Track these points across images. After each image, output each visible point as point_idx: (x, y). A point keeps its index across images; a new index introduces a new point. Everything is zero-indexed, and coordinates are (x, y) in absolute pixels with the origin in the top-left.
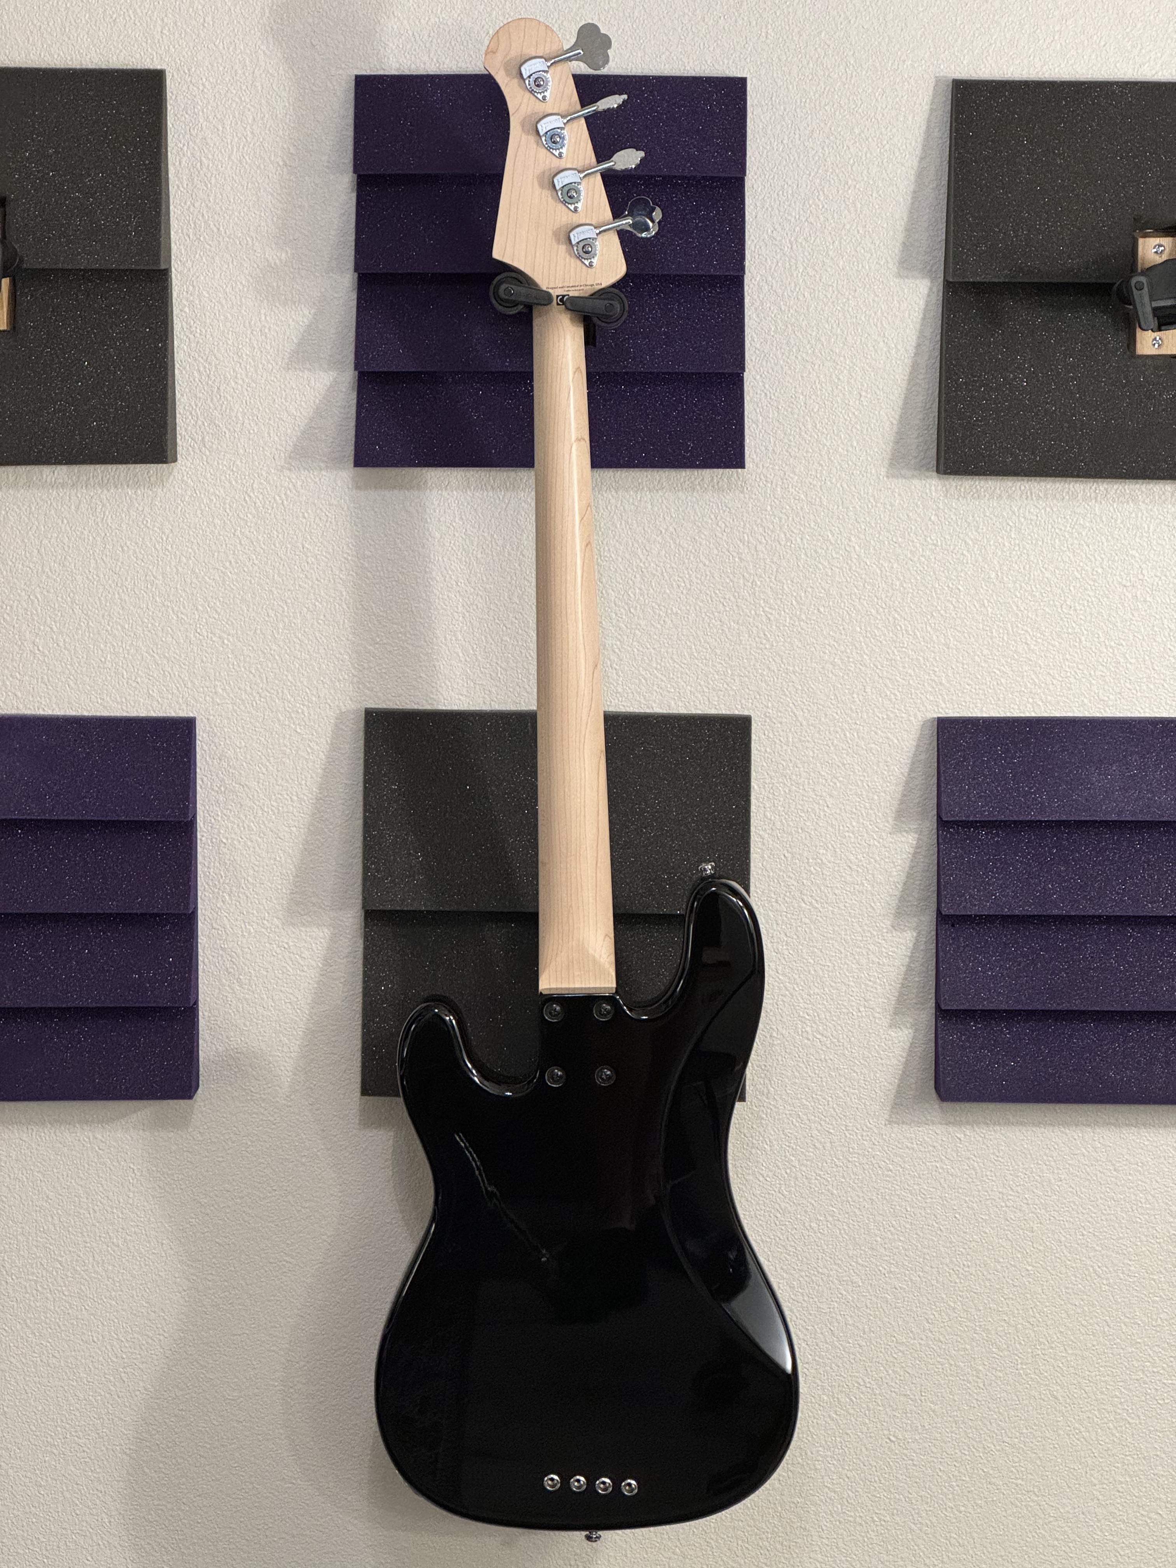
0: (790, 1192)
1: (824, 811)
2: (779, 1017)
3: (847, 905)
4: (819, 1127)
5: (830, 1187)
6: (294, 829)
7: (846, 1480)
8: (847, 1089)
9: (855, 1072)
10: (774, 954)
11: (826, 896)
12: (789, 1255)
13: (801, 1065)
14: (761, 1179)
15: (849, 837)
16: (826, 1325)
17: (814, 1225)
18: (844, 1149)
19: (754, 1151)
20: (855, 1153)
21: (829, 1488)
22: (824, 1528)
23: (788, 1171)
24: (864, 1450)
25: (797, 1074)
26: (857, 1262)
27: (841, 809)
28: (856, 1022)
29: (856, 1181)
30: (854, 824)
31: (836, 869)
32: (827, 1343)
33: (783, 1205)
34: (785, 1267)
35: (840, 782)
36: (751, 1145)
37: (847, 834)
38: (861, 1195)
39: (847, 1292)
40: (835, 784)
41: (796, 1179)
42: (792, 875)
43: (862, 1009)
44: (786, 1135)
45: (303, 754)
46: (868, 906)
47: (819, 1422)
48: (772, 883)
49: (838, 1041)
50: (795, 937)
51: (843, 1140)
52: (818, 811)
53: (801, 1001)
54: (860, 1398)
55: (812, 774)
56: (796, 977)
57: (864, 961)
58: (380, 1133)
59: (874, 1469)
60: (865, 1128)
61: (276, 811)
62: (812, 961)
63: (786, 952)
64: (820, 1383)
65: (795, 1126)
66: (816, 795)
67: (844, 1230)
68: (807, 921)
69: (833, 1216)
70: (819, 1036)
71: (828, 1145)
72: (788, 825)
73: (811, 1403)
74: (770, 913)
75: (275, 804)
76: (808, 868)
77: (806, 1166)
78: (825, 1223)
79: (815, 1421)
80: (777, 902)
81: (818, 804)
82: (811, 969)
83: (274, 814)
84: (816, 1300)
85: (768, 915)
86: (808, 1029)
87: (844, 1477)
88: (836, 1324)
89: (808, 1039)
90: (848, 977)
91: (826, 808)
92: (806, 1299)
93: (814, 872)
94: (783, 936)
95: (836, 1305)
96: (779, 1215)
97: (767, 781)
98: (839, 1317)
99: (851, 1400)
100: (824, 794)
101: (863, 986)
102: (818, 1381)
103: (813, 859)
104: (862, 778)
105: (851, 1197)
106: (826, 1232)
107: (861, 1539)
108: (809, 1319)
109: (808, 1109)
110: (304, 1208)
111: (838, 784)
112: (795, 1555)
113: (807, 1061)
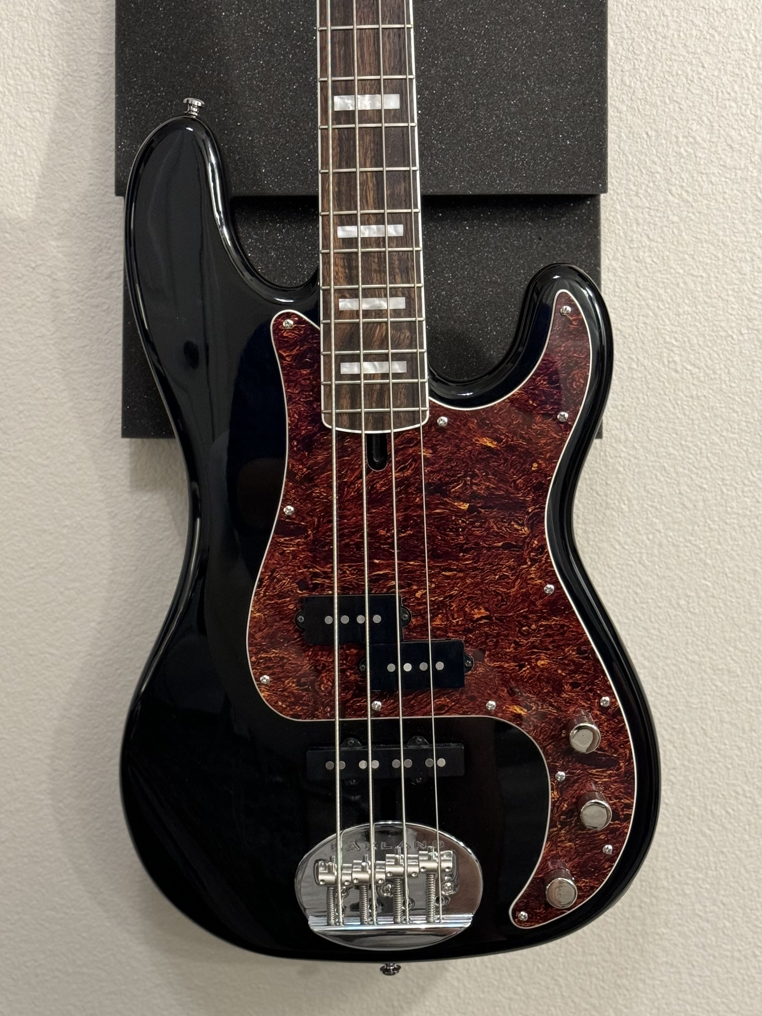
0: (653, 562)
1: (699, 73)
2: (639, 344)
3: (726, 196)
4: (689, 482)
5: (703, 556)
6: (37, 114)
7: (722, 907)
8: (725, 434)
9: (734, 411)
10: (634, 263)
11: (700, 186)
12: (652, 639)
13: (668, 404)
14: (617, 546)
15: (731, 107)
16: (697, 724)
17: (682, 602)
18: (721, 509)
19: (608, 512)
20: (734, 513)
21: (700, 917)
22: (695, 963)
23: (651, 537)
24: (743, 871)
25: (661, 415)
26: (735, 648)
27: (720, 70)
28: (737, 348)
29: (735, 548)
30: (736, 88)
31: (713, 149)
32: (698, 745)
33: (644, 579)
34: (646, 654)
35: (719, 33)
36: (604, 504)
37: (727, 103)
38: (741, 564)
39: (723, 682)
40: (713, 36)
41: (660, 545)
42: (656, 159)
43: (744, 331)
44: (648, 492)
45: (44, 15)
46: (754, 197)
47: (689, 838)
48: (631, 171)
49: (715, 373)
50: (660, 240)
51: (718, 498)
52: (690, 73)
53: (668, 322)
54: (739, 810)
55: (684, 25)
56: (661, 291)
57: (747, 269)
58: (155, 497)
59: (755, 894)
60: (746, 482)
61: (14, 92)
62: (681, 271)
63: (649, 260)
64: (689, 793)
65: (660, 481)
66: (688, 52)
67: (720, 608)
68: (676, 219)
69: (705, 592)
70: (689, 367)
71: (701, 503)
72: (652, 92)
73: (679, 816)
74: (629, 210)
75: (12, 82)
76: (676, 149)
77: (673, 530)
78: (696, 599)
79: (683, 837)
80: (637, 194)
81: (691, 63)
82: (680, 280)
83: (12, 95)
84: (685, 693)
85: (626, 214)
86: (677, 358)
87: (719, 903)
88: (709, 722)
89: (677, 371)
90: (727, 290)
91: (700, 70)
92: (672, 691)
93: (685, 154)
94: (645, 239)
95: (709, 699)
96: (639, 591)
97: (626, 36)
98: (713, 714)
99: (728, 812)
100: (699, 50)
101: (746, 302)
102: (687, 790)
103: (684, 137)
104: (748, 27)
105: (729, 568)
106: (697, 611)
107: (740, 977)
108: (676, 716)
109: (675, 459)
110: (67, 589)
111: (717, 38)
112: (660, 996)
113: (675, 399)
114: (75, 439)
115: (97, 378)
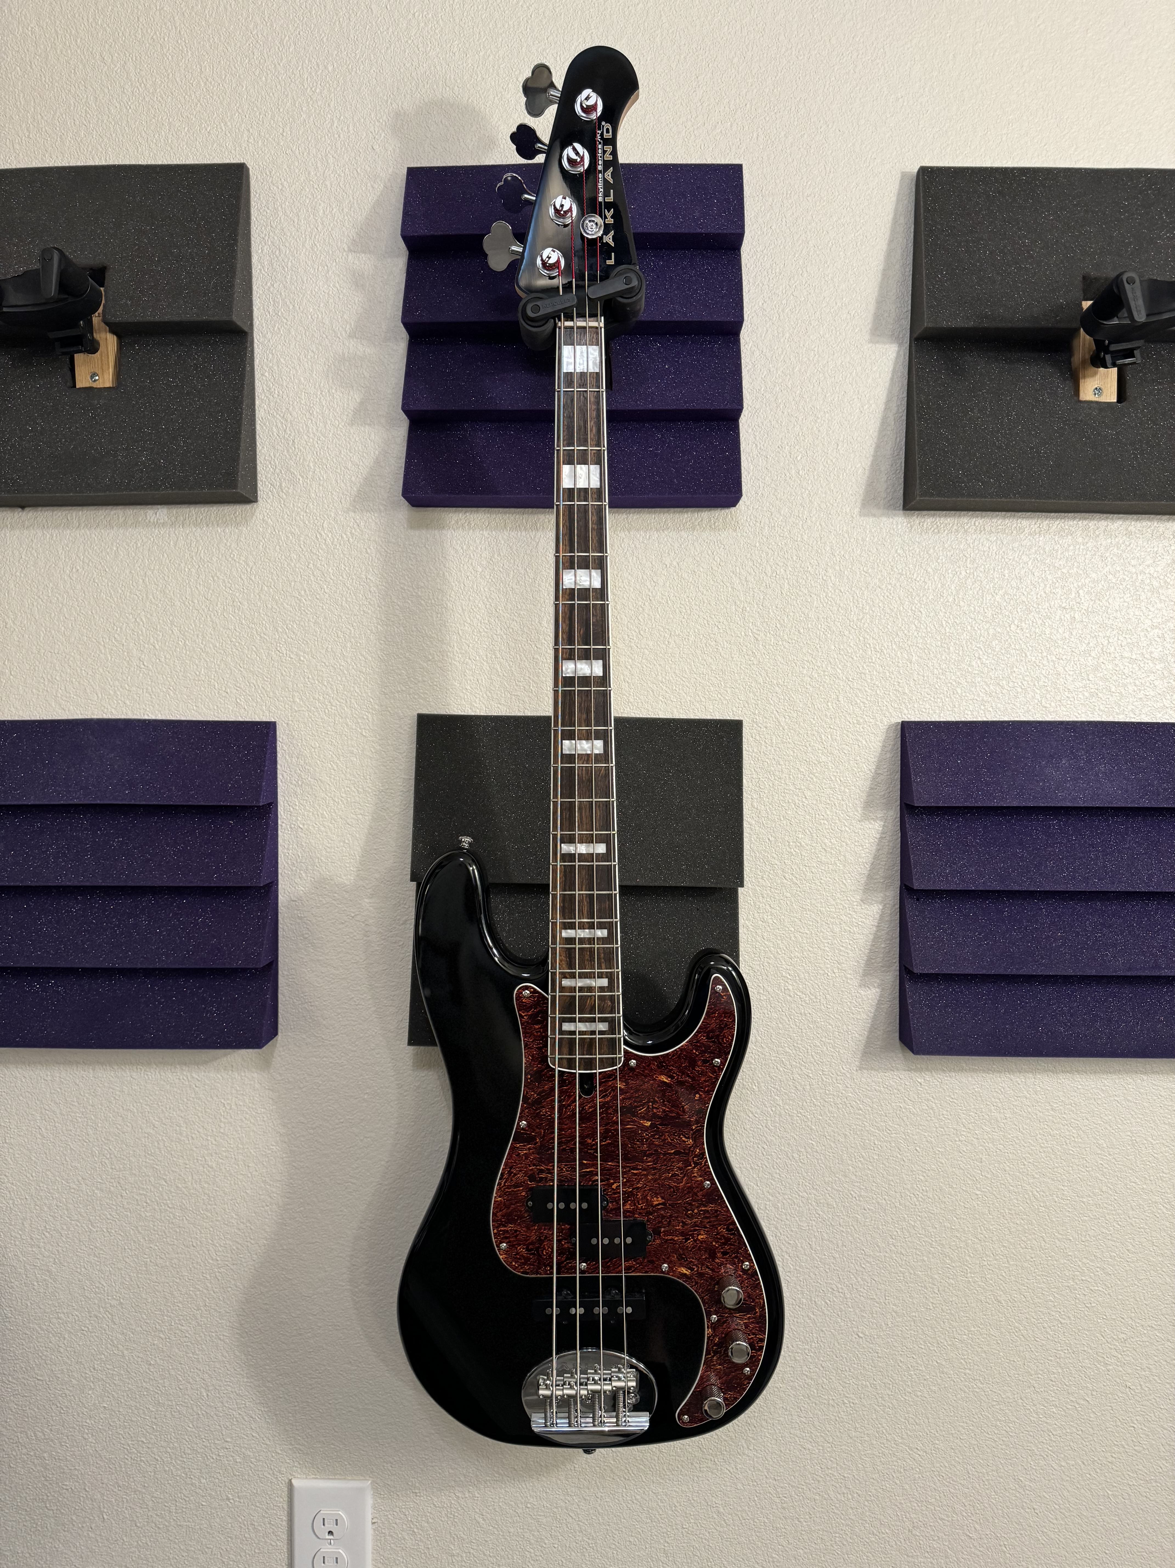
0: (775, 1127)
1: (803, 802)
2: (765, 977)
3: (822, 881)
4: (800, 1072)
5: (809, 1124)
6: (360, 816)
7: (822, 1369)
8: (823, 1039)
9: (830, 1024)
10: (760, 923)
11: (804, 873)
12: (774, 1181)
13: (784, 1018)
14: (751, 1115)
15: (824, 824)
16: (806, 1241)
17: (795, 1155)
18: (821, 1091)
19: (744, 1091)
20: (831, 1094)
21: (807, 1376)
22: (802, 1408)
23: (773, 1109)
24: (836, 1344)
25: (780, 1025)
26: (832, 1188)
27: (817, 800)
28: (831, 983)
29: (832, 1118)
30: (828, 813)
31: (813, 851)
32: (806, 1255)
33: (769, 1138)
34: (770, 1191)
35: (816, 777)
36: (741, 1086)
37: (822, 822)
38: (836, 1130)
39: (824, 1212)
40: (812, 779)
41: (780, 1115)
42: (775, 856)
43: (836, 971)
44: (772, 1078)
45: (368, 754)
46: (841, 883)
47: (799, 1321)
48: (758, 863)
49: (816, 998)
50: (778, 908)
51: (820, 1083)
52: (797, 801)
53: (784, 963)
54: (834, 1301)
55: (792, 771)
56: (779, 942)
57: (837, 930)
58: (430, 1073)
59: (844, 1360)
60: (839, 1073)
61: (345, 802)
62: (793, 929)
63: (770, 921)
64: (800, 1289)
65: (779, 1070)
66: (796, 788)
67: (821, 1159)
68: (788, 895)
69: (811, 1148)
70: (799, 994)
71: (808, 1087)
72: (772, 813)
73: (793, 1305)
74: (757, 888)
75: (344, 795)
76: (789, 849)
77: (789, 1105)
78: (805, 1154)
79: (795, 1320)
80: (762, 878)
81: (798, 795)
82: (792, 935)
83: (344, 804)
84: (797, 1219)
85: (755, 890)
86: (790, 987)
87: (820, 1366)
88: (814, 1240)
89: (790, 996)
90: (823, 943)
91: (804, 800)
92: (788, 1217)
93: (794, 853)
94: (768, 907)
95: (814, 1223)
96: (765, 1147)
97: (754, 776)
98: (816, 1234)
99: (826, 1302)
100: (803, 787)
101: (837, 951)
102: (798, 1287)
103: (793, 842)
104: (835, 774)
105: (827, 1132)
106: (806, 1162)
107: (833, 1418)
108: (791, 1235)
109: (790, 1056)
110: (366, 1137)
111: (815, 780)
112: (777, 1431)
113: (790, 1015)
114: (376, 1033)
115: (393, 991)
